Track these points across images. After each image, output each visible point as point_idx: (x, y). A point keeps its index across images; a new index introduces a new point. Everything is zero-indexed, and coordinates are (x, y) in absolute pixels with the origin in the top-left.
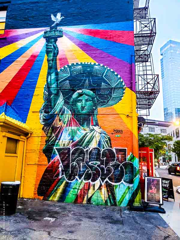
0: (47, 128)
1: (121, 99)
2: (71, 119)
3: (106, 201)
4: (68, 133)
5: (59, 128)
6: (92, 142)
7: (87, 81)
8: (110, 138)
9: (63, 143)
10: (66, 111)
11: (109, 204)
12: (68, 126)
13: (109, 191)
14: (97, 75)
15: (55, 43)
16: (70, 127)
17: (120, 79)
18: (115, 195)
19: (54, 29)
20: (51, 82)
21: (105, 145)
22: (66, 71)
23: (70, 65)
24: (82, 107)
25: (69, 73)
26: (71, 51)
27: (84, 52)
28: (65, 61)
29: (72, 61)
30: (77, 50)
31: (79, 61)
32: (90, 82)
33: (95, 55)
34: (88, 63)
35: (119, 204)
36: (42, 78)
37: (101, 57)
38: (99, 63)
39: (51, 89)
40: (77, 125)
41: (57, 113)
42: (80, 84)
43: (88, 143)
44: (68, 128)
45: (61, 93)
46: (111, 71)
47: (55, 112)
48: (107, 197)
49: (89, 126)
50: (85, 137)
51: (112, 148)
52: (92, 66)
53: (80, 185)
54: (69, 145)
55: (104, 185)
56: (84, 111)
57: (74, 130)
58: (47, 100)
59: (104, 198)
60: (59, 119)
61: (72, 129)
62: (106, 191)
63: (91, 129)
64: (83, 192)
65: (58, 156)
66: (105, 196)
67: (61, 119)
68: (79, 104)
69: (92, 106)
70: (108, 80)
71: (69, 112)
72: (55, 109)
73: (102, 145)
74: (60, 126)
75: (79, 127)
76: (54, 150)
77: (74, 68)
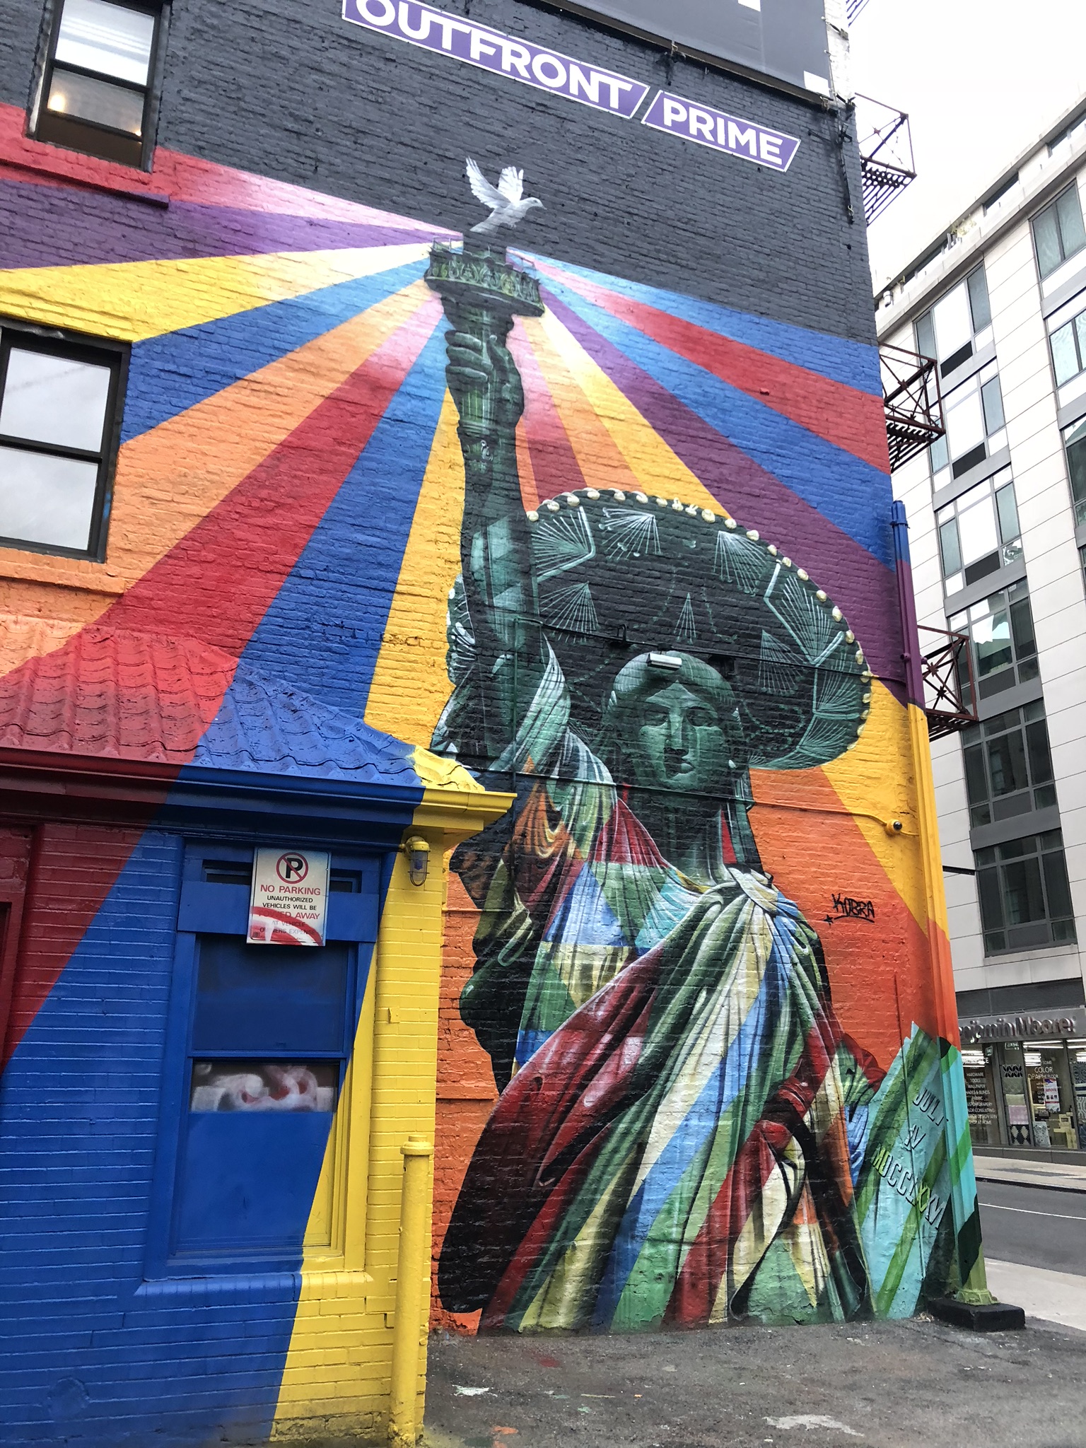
0: (479, 858)
1: (856, 737)
2: (612, 818)
3: (823, 1298)
4: (602, 901)
5: (553, 868)
6: (737, 962)
7: (687, 607)
8: (820, 943)
9: (578, 962)
10: (583, 767)
11: (838, 1313)
12: (600, 854)
13: (835, 1238)
14: (734, 582)
15: (502, 341)
16: (613, 866)
17: (845, 630)
18: (862, 1258)
19: (487, 254)
20: (489, 576)
21: (797, 982)
22: (571, 525)
23: (593, 493)
24: (669, 749)
25: (591, 539)
26: (594, 417)
27: (660, 440)
28: (561, 467)
29: (601, 475)
30: (622, 417)
31: (639, 487)
32: (705, 614)
33: (721, 473)
34: (686, 506)
35: (883, 1305)
36: (433, 537)
37: (746, 489)
38: (741, 523)
39: (489, 618)
40: (652, 856)
41: (532, 771)
42: (655, 618)
43: (717, 969)
44: (600, 867)
45: (552, 653)
46: (799, 579)
47: (522, 760)
48: (824, 1276)
49: (711, 865)
50: (696, 933)
51: (830, 1000)
52: (705, 530)
53: (688, 1218)
54: (616, 978)
55: (806, 1207)
56: (683, 777)
57: (634, 886)
58: (469, 679)
59: (813, 1284)
60: (547, 811)
61: (623, 879)
62: (817, 1238)
63: (726, 888)
64: (704, 1259)
65: (557, 1041)
66: (818, 1266)
67: (559, 813)
68: (655, 733)
69: (719, 751)
70: (788, 622)
71: (600, 772)
72: (520, 744)
73: (787, 984)
74: (553, 855)
75: (661, 871)
76: (528, 1004)
77: (613, 517)
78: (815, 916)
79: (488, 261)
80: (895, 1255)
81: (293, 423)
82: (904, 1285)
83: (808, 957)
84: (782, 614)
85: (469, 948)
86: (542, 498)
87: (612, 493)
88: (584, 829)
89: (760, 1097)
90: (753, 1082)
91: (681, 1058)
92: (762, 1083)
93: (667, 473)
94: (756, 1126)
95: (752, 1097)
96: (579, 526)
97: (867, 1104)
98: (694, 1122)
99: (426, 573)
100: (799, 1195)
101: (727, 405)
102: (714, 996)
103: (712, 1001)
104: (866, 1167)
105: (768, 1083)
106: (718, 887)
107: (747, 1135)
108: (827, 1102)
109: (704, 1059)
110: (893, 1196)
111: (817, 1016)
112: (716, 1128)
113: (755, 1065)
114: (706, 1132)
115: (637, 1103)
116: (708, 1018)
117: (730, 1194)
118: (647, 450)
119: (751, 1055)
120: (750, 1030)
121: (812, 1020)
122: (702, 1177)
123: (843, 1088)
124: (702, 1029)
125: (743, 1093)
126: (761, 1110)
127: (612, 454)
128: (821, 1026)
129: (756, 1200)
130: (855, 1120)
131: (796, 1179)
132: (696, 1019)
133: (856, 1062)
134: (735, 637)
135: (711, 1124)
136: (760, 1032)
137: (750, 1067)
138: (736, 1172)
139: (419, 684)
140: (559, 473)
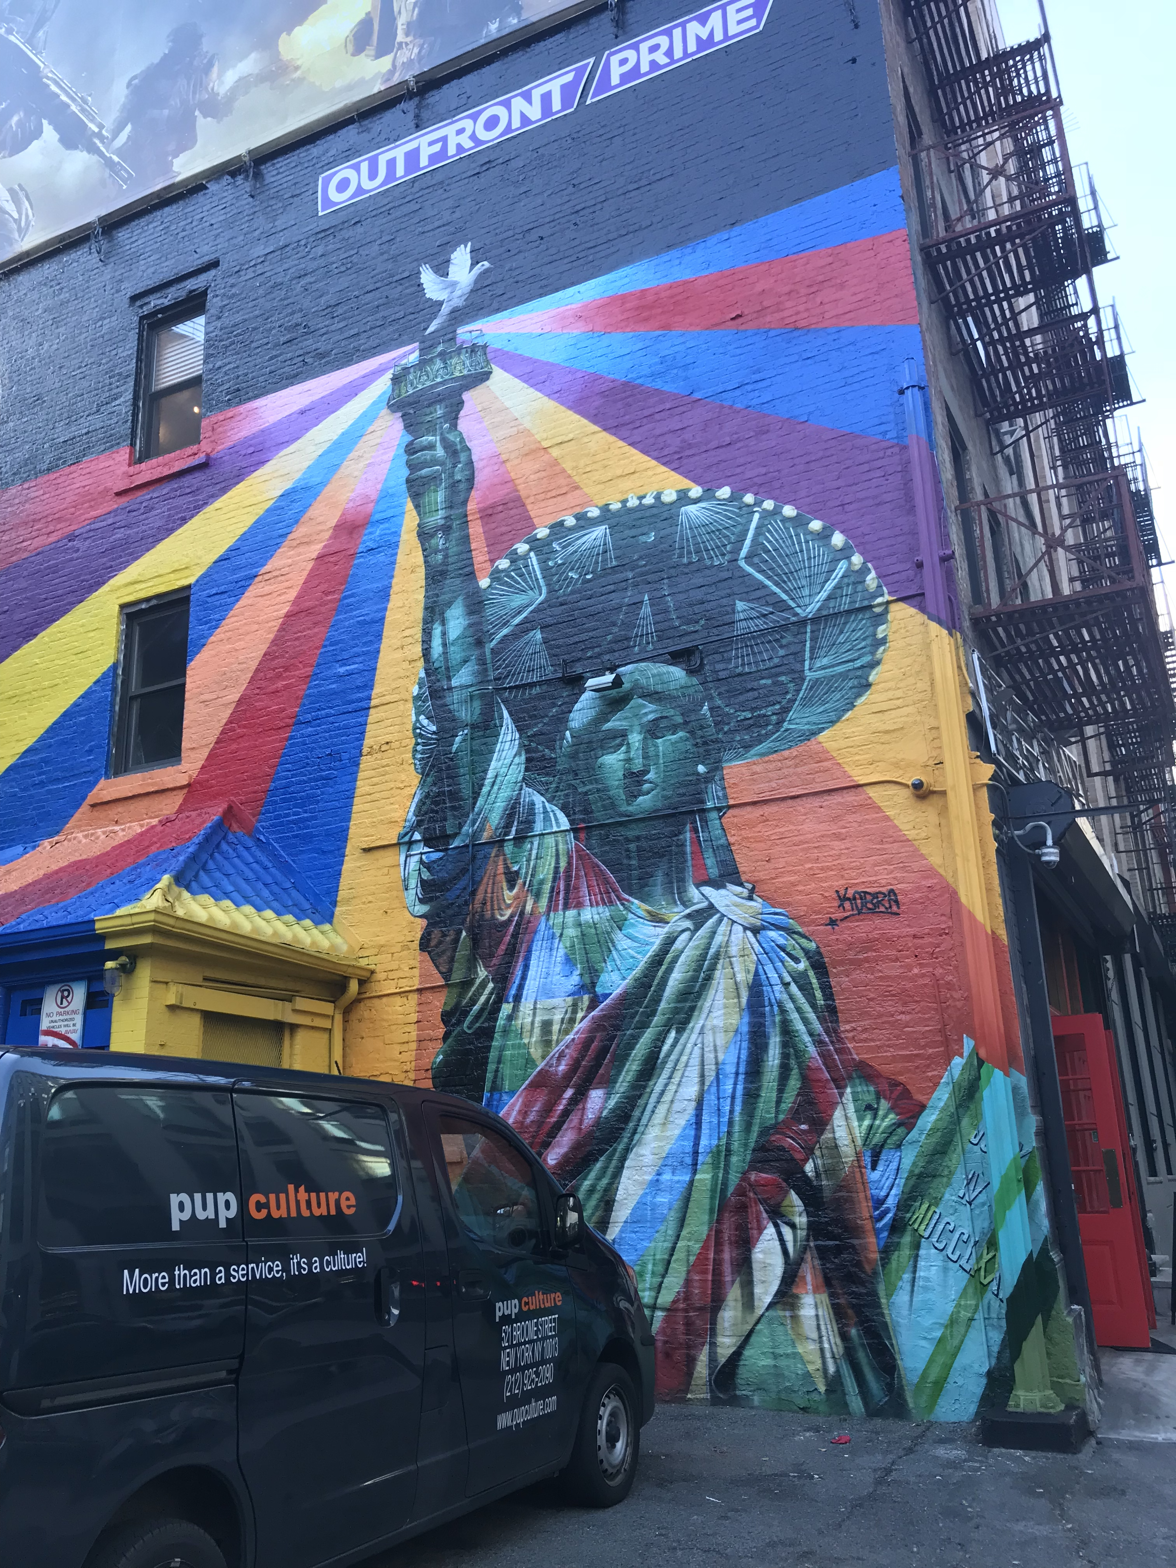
0: (444, 935)
1: (869, 685)
2: (570, 864)
3: (834, 1384)
4: (561, 952)
5: (512, 928)
6: (712, 992)
7: (646, 610)
8: (818, 953)
9: (538, 1019)
10: (539, 818)
11: (856, 1404)
12: (557, 905)
13: (850, 1312)
14: (701, 559)
15: (454, 426)
16: (571, 913)
17: (848, 558)
18: (890, 1338)
19: (440, 348)
20: (446, 660)
21: (790, 1006)
22: (521, 575)
23: (542, 533)
24: (628, 774)
25: (541, 581)
26: (542, 452)
27: (612, 438)
28: (511, 521)
29: (549, 509)
30: (571, 436)
31: (590, 503)
32: (666, 611)
33: (684, 441)
34: (641, 498)
35: (923, 1402)
36: (399, 644)
37: (714, 444)
38: (708, 486)
39: (448, 700)
40: (613, 894)
41: (491, 837)
42: (609, 637)
43: (688, 1004)
44: (557, 918)
45: (506, 714)
46: (785, 520)
47: (482, 829)
48: (833, 1357)
49: (678, 889)
50: (664, 967)
51: (837, 1021)
52: (665, 515)
53: (662, 1282)
54: (575, 1030)
55: (809, 1273)
56: (645, 801)
57: (593, 931)
58: (433, 766)
59: (819, 1364)
60: (505, 873)
61: (580, 925)
62: (825, 1312)
63: (697, 911)
64: (681, 1328)
65: (520, 1100)
66: (826, 1346)
67: (517, 873)
68: (613, 761)
69: (686, 758)
70: (769, 578)
71: (556, 819)
72: (479, 814)
73: (776, 1008)
74: (512, 916)
75: (621, 908)
76: (491, 1067)
77: (563, 548)
78: (813, 922)
79: (442, 354)
80: (941, 1340)
81: (293, 594)
82: (955, 1377)
83: (804, 973)
84: (761, 571)
85: (438, 1020)
86: (493, 561)
87: (561, 523)
88: (542, 882)
89: (746, 1145)
90: (737, 1128)
91: (650, 1107)
92: (748, 1127)
93: (619, 472)
94: (743, 1179)
95: (735, 1146)
96: (529, 574)
97: (899, 1146)
98: (666, 1177)
99: (394, 680)
100: (800, 1260)
101: (689, 360)
102: (685, 1035)
103: (682, 1041)
104: (898, 1227)
105: (756, 1129)
106: (688, 911)
107: (731, 1189)
108: (836, 1146)
109: (677, 1106)
110: (940, 1263)
111: (818, 1042)
112: (692, 1182)
113: (738, 1108)
114: (680, 1189)
115: (602, 1158)
116: (678, 1060)
117: (712, 1256)
118: (598, 458)
119: (733, 1097)
120: (730, 1069)
121: (812, 1050)
122: (678, 1237)
123: (859, 1129)
124: (672, 1073)
125: (724, 1141)
126: (748, 1157)
127: (562, 481)
128: (825, 1056)
129: (744, 1265)
130: (880, 1167)
131: (795, 1241)
132: (665, 1062)
133: (878, 1096)
134: (702, 622)
135: (687, 1178)
136: (742, 1069)
137: (732, 1112)
138: (719, 1232)
139: (392, 785)
140: (509, 528)
